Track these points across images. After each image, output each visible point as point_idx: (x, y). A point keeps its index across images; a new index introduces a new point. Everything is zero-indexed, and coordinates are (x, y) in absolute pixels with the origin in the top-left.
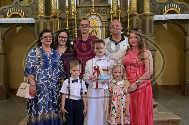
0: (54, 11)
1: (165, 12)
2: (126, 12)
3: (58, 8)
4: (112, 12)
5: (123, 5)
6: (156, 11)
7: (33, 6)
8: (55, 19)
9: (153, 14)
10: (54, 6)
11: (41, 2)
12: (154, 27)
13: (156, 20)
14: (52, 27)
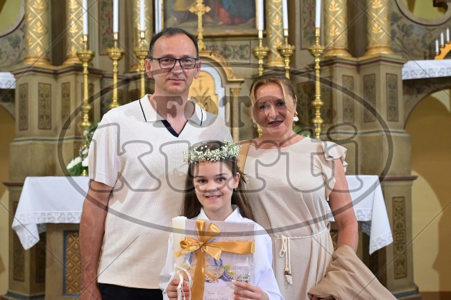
0: (77, 48)
1: (440, 52)
2: (310, 51)
3: (86, 39)
4: (261, 50)
5: (303, 31)
6: (412, 50)
7: (16, 36)
8: (77, 75)
9: (400, 58)
10: (76, 33)
11: (36, 22)
12: (406, 104)
13: (410, 78)
14: (69, 100)
